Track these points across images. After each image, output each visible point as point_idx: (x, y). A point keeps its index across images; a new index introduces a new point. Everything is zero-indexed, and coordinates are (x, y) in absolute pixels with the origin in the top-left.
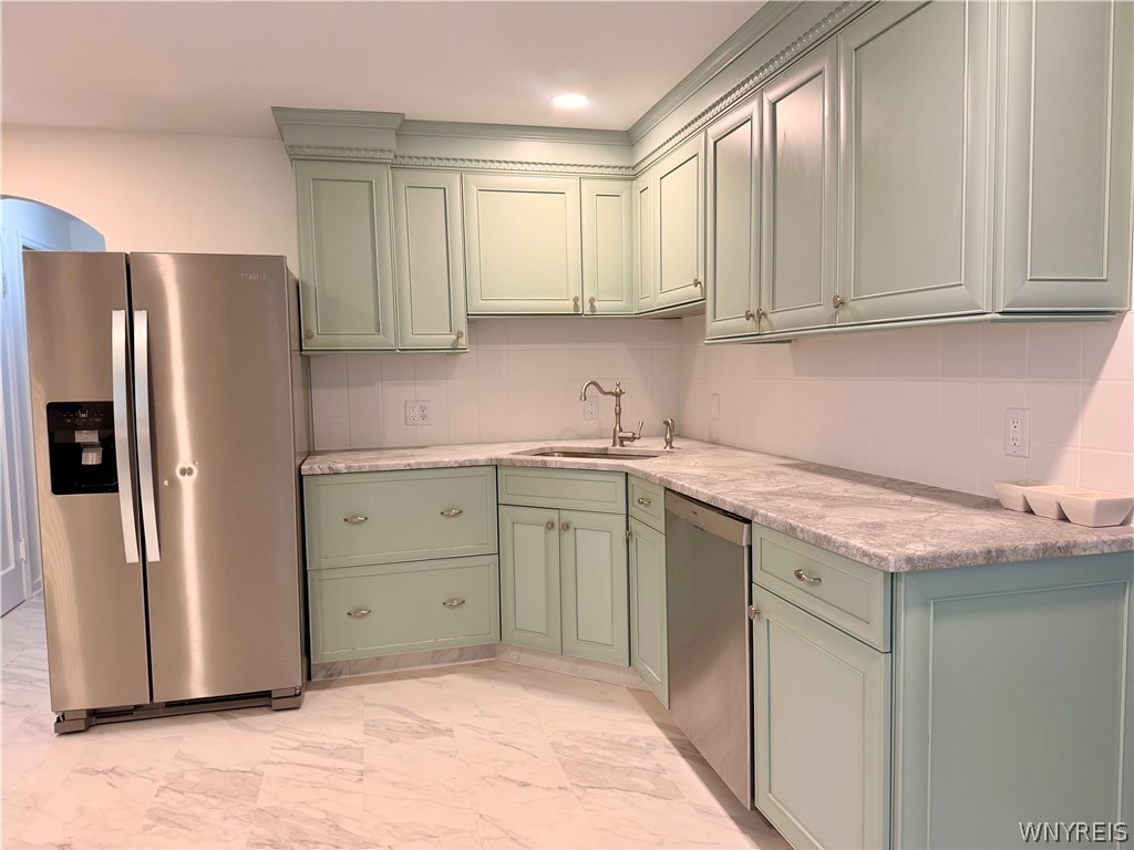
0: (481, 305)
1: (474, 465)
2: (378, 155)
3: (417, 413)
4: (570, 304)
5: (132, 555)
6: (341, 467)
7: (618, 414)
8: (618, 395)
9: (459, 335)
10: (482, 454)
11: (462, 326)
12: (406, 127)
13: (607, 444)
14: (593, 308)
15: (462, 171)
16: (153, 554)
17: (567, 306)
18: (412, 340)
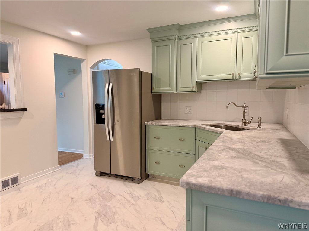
0: (201, 78)
1: (188, 127)
2: (172, 37)
3: (188, 110)
4: (231, 76)
5: (108, 139)
6: (154, 123)
7: (244, 114)
8: (244, 107)
9: (193, 87)
10: (190, 124)
11: (195, 85)
12: (180, 28)
13: (239, 124)
14: (240, 77)
15: (197, 37)
16: (112, 140)
17: (230, 77)
18: (181, 89)
